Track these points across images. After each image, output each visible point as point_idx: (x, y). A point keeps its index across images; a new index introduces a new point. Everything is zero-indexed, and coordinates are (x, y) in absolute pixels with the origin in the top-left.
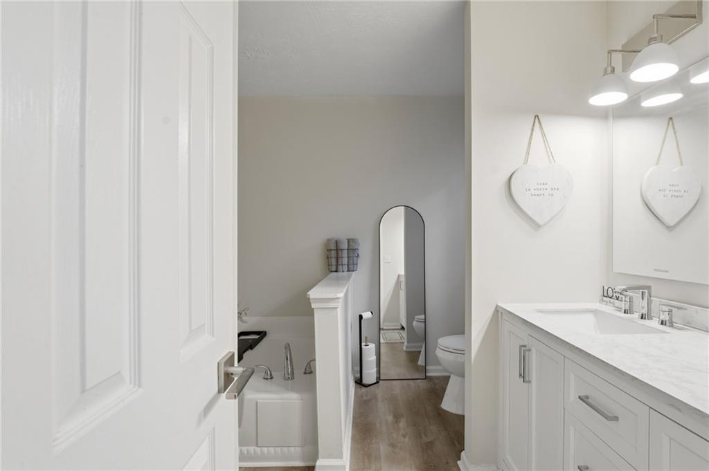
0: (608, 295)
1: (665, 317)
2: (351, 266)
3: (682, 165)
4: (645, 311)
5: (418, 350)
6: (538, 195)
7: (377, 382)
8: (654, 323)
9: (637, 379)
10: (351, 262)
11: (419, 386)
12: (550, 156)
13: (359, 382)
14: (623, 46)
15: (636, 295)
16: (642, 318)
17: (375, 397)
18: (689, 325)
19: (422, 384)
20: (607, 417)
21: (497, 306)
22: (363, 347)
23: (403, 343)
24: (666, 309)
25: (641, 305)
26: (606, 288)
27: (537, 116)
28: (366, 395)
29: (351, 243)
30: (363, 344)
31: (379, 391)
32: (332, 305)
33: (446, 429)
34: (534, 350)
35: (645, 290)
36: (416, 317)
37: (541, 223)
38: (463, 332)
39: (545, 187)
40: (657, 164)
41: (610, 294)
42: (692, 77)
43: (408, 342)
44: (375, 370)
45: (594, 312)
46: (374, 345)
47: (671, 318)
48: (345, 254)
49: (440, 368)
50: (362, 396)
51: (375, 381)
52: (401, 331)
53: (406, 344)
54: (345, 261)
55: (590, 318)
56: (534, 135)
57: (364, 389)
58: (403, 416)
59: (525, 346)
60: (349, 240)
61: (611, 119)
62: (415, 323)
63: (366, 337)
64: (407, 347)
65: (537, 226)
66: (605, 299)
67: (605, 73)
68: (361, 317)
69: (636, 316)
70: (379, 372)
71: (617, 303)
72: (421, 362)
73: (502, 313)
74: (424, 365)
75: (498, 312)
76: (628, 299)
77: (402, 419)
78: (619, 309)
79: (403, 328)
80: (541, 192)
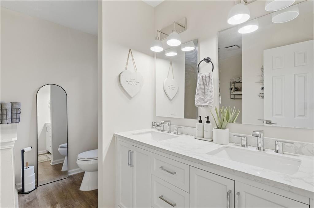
0: (154, 125)
1: (176, 131)
2: (15, 120)
3: (174, 78)
4: (169, 130)
5: (62, 162)
6: (131, 84)
7: (36, 188)
8: (172, 134)
9: (185, 156)
10: (14, 117)
11: (65, 183)
12: (135, 68)
13: (21, 192)
14: (161, 30)
15: (166, 125)
16: (168, 132)
17: (36, 198)
18: (182, 133)
19: (66, 181)
20: (172, 174)
21: (114, 134)
22: (25, 169)
23: (50, 161)
24: (176, 128)
25: (167, 128)
26: (154, 123)
27: (130, 50)
28: (29, 199)
29: (14, 105)
30: (25, 168)
31: (38, 193)
32: (8, 146)
33: (84, 201)
34: (135, 152)
35: (169, 122)
36: (60, 145)
37: (132, 96)
38: (96, 148)
39: (134, 81)
40: (168, 77)
41: (155, 125)
42: (183, 48)
43: (54, 160)
44: (34, 181)
45: (151, 132)
46: (33, 166)
47: (177, 132)
48: (9, 112)
49: (78, 169)
50: (25, 201)
51: (34, 188)
52: (47, 155)
53: (52, 161)
54: (9, 116)
55: (150, 134)
56: (129, 58)
57: (26, 196)
58: (57, 203)
59: (130, 151)
60: (12, 103)
61: (155, 57)
62: (59, 149)
63: (27, 163)
64: (52, 163)
65: (130, 97)
66: (153, 126)
67: (156, 39)
68: (23, 151)
69: (165, 132)
70: (37, 182)
71: (158, 128)
72: (64, 169)
73: (117, 137)
74: (67, 170)
75: (115, 137)
76: (163, 126)
77: (58, 205)
78: (159, 130)
79: (48, 153)
80: (132, 83)
